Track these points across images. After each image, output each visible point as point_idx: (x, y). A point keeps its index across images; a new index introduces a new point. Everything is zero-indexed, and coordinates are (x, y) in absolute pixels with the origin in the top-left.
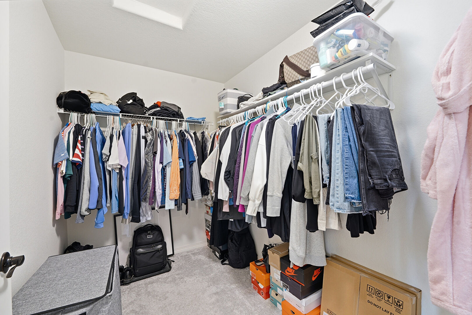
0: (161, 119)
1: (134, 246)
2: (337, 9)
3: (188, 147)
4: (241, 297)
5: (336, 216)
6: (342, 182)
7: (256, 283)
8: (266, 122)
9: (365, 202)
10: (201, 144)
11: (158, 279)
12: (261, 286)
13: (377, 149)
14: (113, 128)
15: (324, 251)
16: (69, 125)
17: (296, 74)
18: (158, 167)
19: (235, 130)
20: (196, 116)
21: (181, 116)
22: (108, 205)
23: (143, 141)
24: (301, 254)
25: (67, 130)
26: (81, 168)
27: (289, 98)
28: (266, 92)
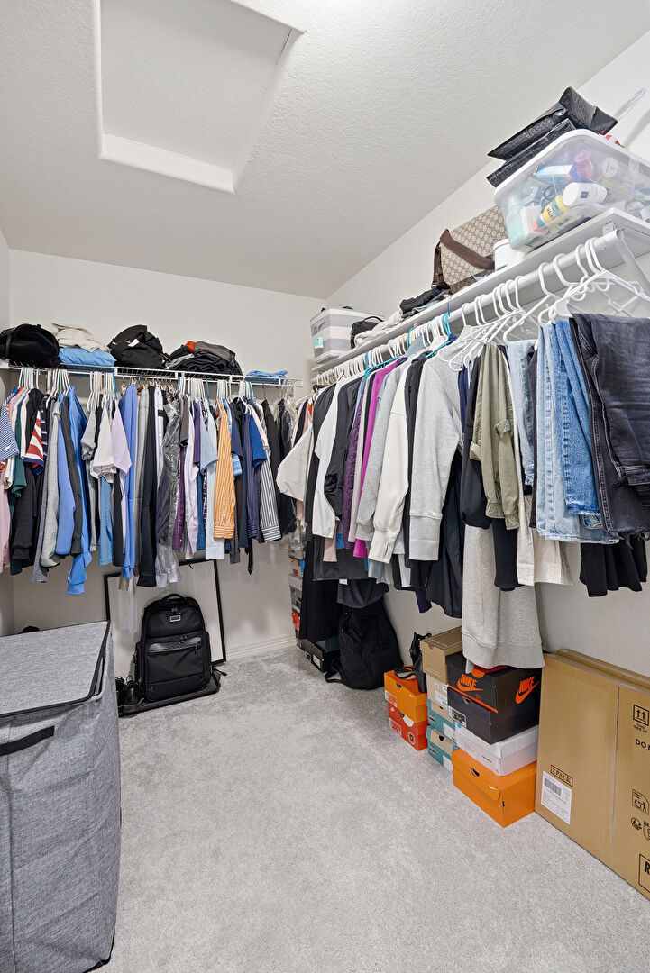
0: (196, 376)
1: (144, 638)
2: (537, 127)
3: (251, 431)
4: (365, 744)
5: (556, 555)
6: (559, 476)
7: (397, 716)
8: (405, 369)
9: (607, 513)
10: (279, 427)
11: (192, 707)
12: (409, 722)
13: (631, 403)
14: (101, 396)
15: (538, 634)
16: (18, 391)
17: (467, 265)
18: (191, 472)
19: (344, 389)
20: (268, 369)
21: (235, 369)
22: (93, 548)
23: (159, 421)
24: (487, 642)
25: (16, 400)
26: (42, 475)
27: (454, 314)
28: (408, 308)
